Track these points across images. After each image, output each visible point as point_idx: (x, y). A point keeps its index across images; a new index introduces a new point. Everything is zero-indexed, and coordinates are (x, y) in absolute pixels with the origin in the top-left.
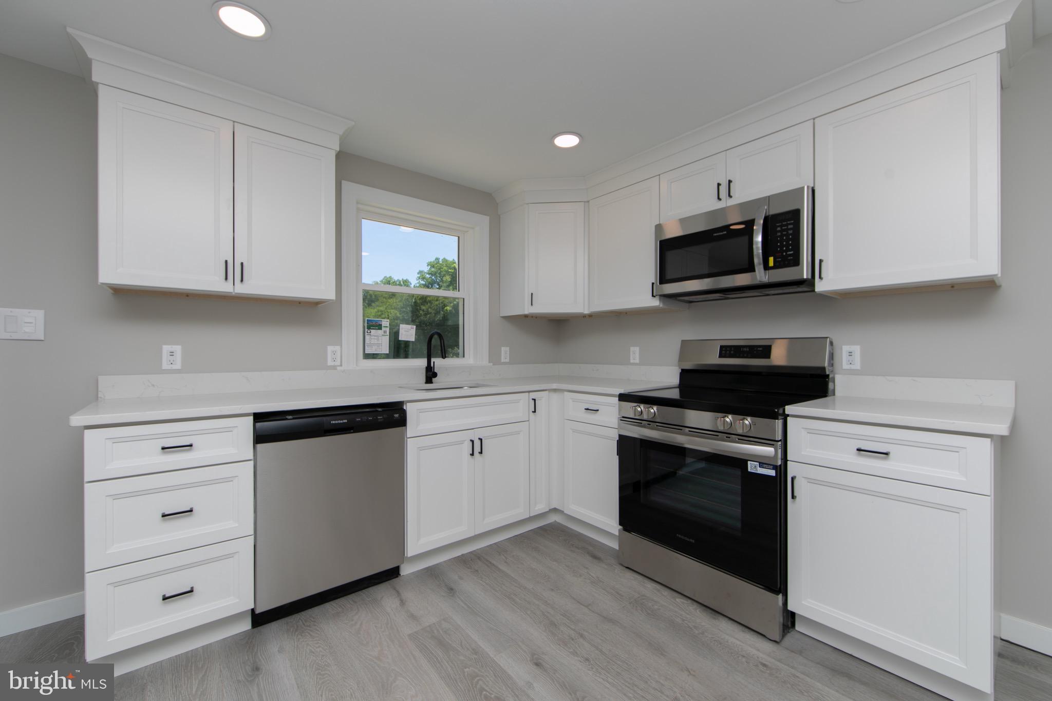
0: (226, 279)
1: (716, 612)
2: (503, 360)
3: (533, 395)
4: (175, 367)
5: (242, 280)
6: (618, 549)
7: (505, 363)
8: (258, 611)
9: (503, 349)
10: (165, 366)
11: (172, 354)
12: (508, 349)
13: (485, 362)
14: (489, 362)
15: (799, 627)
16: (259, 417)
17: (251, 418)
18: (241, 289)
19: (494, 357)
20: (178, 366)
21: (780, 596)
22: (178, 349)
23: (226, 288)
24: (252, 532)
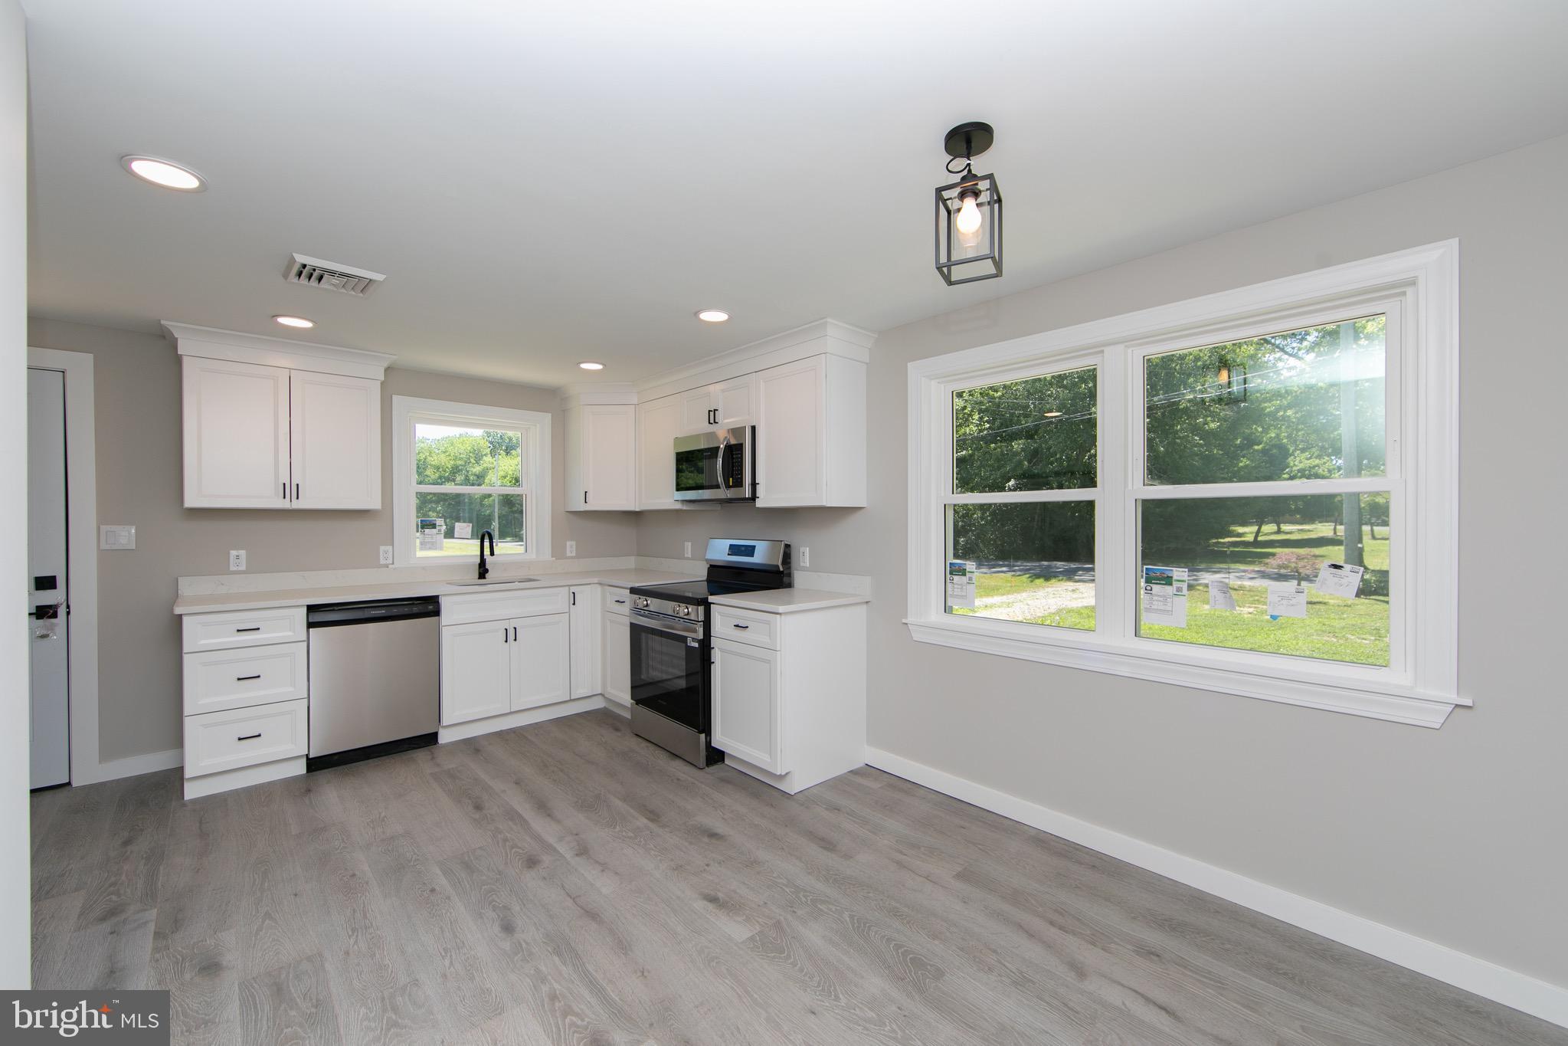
0: (284, 498)
1: (675, 756)
2: (569, 554)
3: (573, 589)
4: (240, 569)
5: (298, 498)
6: (629, 717)
7: (572, 558)
8: (311, 756)
9: (569, 543)
10: (233, 568)
11: (238, 557)
12: (574, 543)
13: (547, 555)
14: (552, 557)
15: (727, 761)
16: (311, 609)
17: (305, 609)
18: (296, 505)
19: (558, 552)
20: (243, 568)
21: (703, 736)
22: (243, 553)
23: (285, 504)
24: (306, 696)
